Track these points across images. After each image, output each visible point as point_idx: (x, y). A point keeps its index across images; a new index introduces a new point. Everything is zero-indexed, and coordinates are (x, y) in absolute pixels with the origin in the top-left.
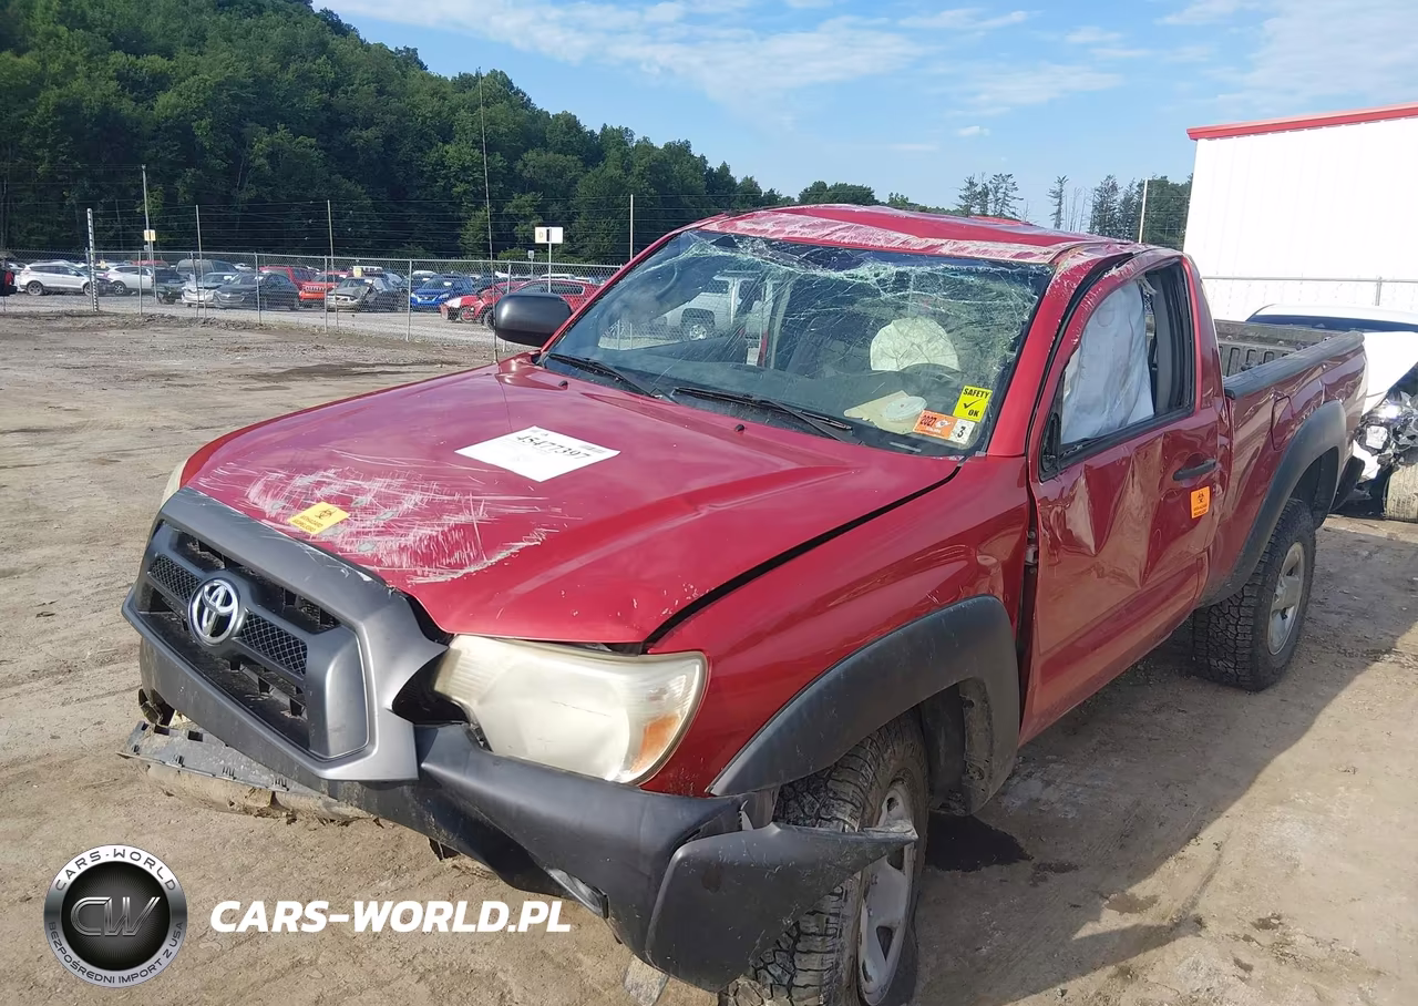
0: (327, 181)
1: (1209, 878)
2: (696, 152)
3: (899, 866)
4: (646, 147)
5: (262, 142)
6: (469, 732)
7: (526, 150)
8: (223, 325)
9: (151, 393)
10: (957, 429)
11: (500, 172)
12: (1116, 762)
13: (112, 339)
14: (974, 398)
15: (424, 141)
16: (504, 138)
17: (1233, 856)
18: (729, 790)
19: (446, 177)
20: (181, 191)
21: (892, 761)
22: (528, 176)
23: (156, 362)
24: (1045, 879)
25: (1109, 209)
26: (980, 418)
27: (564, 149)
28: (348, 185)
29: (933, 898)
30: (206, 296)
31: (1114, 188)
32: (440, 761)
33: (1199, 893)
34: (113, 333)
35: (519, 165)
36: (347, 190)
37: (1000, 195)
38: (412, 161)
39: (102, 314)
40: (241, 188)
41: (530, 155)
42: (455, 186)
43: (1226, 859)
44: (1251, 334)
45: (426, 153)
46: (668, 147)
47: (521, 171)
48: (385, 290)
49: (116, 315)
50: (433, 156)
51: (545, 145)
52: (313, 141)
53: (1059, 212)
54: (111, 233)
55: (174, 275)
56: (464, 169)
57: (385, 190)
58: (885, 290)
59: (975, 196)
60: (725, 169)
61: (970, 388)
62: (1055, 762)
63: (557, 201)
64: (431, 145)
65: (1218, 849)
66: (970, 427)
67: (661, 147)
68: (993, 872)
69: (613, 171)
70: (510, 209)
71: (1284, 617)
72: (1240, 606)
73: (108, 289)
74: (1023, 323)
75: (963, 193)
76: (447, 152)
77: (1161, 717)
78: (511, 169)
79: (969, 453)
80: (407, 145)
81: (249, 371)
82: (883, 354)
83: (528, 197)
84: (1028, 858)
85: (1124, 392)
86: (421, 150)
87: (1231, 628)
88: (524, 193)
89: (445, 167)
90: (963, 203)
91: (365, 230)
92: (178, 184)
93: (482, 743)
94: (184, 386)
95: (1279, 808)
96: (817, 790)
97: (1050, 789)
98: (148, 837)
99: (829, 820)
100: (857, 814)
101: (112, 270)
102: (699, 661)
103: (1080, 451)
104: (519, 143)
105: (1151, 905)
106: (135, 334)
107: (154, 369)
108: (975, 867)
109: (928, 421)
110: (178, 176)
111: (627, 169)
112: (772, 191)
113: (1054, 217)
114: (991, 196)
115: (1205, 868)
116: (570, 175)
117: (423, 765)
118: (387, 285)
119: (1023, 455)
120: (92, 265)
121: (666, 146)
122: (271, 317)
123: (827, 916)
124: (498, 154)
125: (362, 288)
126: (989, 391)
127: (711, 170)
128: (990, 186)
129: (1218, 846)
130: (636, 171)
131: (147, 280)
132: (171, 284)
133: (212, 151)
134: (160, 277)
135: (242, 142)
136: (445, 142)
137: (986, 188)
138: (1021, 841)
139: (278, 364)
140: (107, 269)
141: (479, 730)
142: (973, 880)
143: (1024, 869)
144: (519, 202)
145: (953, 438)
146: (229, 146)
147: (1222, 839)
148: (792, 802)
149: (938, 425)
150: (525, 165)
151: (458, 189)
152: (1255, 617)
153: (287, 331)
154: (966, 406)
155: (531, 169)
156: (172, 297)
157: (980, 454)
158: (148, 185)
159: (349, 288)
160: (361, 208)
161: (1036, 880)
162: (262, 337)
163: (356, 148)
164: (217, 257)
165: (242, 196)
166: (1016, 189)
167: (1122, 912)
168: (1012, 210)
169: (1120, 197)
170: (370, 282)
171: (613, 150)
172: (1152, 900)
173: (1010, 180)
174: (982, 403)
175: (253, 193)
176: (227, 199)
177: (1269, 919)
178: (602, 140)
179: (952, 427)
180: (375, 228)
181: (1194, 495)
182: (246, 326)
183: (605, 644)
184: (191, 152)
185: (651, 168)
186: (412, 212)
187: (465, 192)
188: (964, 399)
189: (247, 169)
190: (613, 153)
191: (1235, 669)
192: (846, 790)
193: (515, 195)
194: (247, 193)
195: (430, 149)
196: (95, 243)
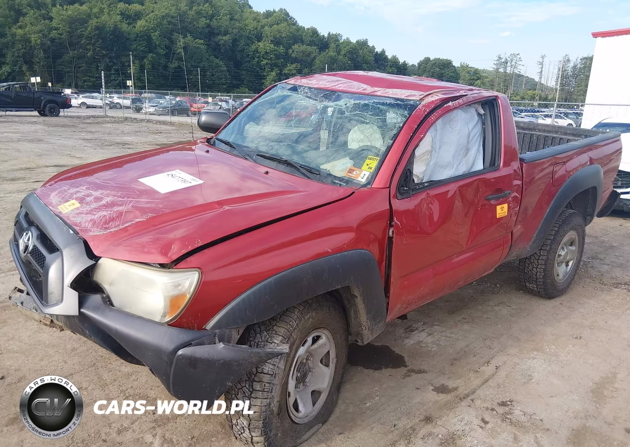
0: (207, 59)
1: (486, 381)
2: (370, 44)
3: (327, 365)
4: (348, 42)
5: (181, 41)
6: (103, 298)
7: (294, 44)
8: (155, 122)
9: (115, 151)
10: (362, 175)
11: (282, 55)
12: (466, 327)
13: (107, 128)
14: (372, 161)
15: (250, 40)
16: (284, 39)
17: (502, 373)
18: (214, 327)
19: (259, 57)
20: (146, 64)
21: (311, 320)
22: (294, 56)
23: (122, 138)
24: (409, 376)
25: (565, 70)
26: (372, 171)
27: (311, 43)
28: (217, 61)
29: (355, 381)
30: (152, 110)
31: (569, 60)
32: (88, 309)
33: (479, 387)
34: (109, 125)
35: (290, 51)
36: (216, 64)
37: (513, 63)
38: (244, 50)
39: (107, 117)
40: (171, 62)
41: (296, 47)
42: (262, 61)
43: (498, 373)
44: (568, 132)
45: (250, 47)
46: (358, 42)
47: (291, 54)
48: (227, 107)
49: (113, 117)
50: (253, 47)
51: (302, 42)
52: (202, 41)
53: (541, 72)
54: (117, 82)
55: (140, 100)
56: (266, 53)
57: (232, 63)
58: (347, 111)
59: (501, 64)
60: (383, 52)
61: (371, 157)
62: (438, 325)
63: (307, 67)
64: (253, 43)
65: (496, 369)
66: (367, 174)
67: (355, 42)
68: (386, 372)
69: (332, 53)
70: (286, 71)
71: (567, 265)
72: (539, 259)
73: (113, 106)
74: (400, 127)
75: (495, 62)
76: (259, 46)
77: (497, 308)
78: (287, 53)
79: (365, 186)
80: (242, 42)
81: (158, 143)
82: (353, 141)
83: (294, 65)
84: (406, 366)
85: (465, 159)
86: (248, 45)
87: (534, 269)
88: (292, 64)
89: (258, 53)
90: (495, 67)
91: (223, 81)
92: (145, 60)
93: (108, 303)
94: (129, 148)
95: (535, 353)
96: (269, 330)
97: (430, 337)
98: (42, 334)
99: (271, 343)
100: (284, 341)
101: (115, 98)
102: (197, 273)
103: (427, 186)
104: (291, 42)
105: (453, 391)
106: (116, 126)
107: (119, 141)
108: (380, 368)
109: (351, 171)
110: (145, 57)
111: (339, 53)
112: (405, 62)
113: (539, 74)
114: (509, 64)
115: (486, 377)
116: (313, 56)
117: (82, 310)
118: (228, 105)
119: (388, 187)
120: (103, 96)
121: (357, 42)
122: (176, 119)
123: (264, 383)
124: (282, 46)
125: (217, 107)
126: (378, 158)
127: (377, 52)
128: (508, 59)
129: (497, 368)
130: (343, 53)
131: (127, 102)
132: (138, 104)
133: (159, 46)
134: (134, 101)
135: (172, 42)
136: (259, 41)
137: (507, 60)
138: (406, 359)
139: (171, 140)
140: (113, 97)
141: (108, 297)
142: (377, 374)
143: (403, 370)
144: (291, 68)
145: (359, 179)
146: (167, 44)
147: (500, 364)
148: (258, 335)
149: (354, 173)
150: (293, 51)
151: (264, 63)
152: (545, 265)
153: (181, 125)
154: (367, 165)
155: (296, 53)
156: (138, 110)
157: (369, 186)
158: (133, 61)
159: (212, 107)
160: (222, 71)
161: (407, 375)
162: (169, 128)
163: (220, 45)
164: (158, 93)
165: (172, 66)
166: (521, 61)
167: (438, 393)
168: (519, 70)
169: (571, 64)
170: (221, 104)
171: (333, 44)
172: (456, 389)
173: (518, 56)
174: (374, 164)
175: (176, 65)
176: (166, 67)
177: (507, 401)
178: (328, 39)
179: (360, 174)
180: (227, 80)
181: (499, 208)
182: (164, 123)
183: (159, 264)
184: (151, 47)
185: (349, 52)
186: (244, 72)
187: (267, 64)
188: (368, 161)
189: (174, 54)
190: (333, 45)
191: (537, 288)
192: (281, 331)
193: (288, 65)
194: (174, 65)
195: (252, 44)
196: (105, 86)
